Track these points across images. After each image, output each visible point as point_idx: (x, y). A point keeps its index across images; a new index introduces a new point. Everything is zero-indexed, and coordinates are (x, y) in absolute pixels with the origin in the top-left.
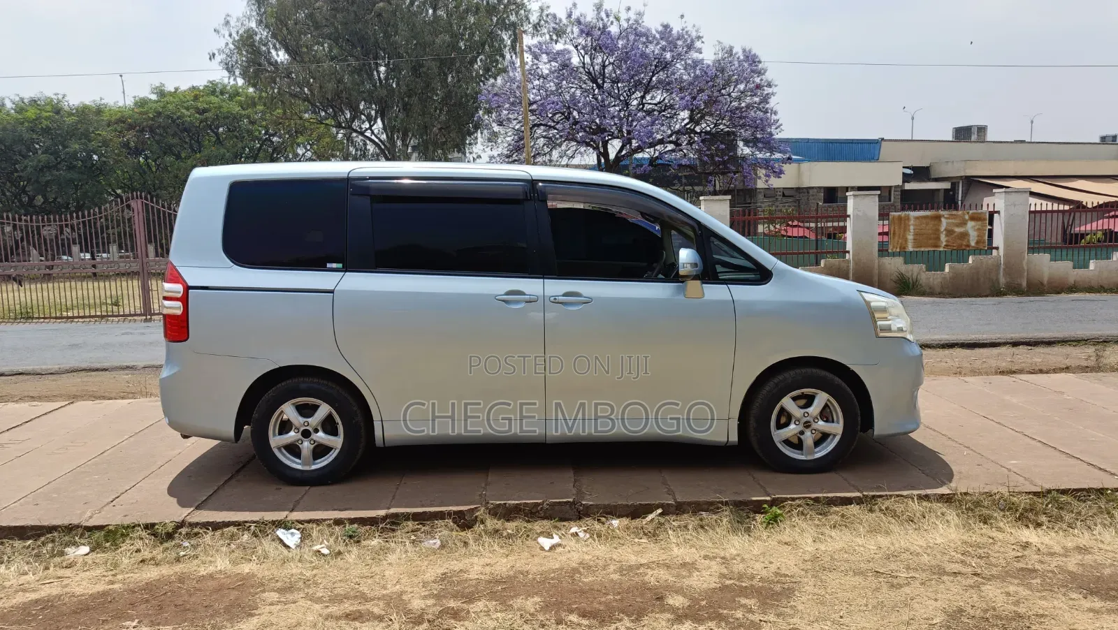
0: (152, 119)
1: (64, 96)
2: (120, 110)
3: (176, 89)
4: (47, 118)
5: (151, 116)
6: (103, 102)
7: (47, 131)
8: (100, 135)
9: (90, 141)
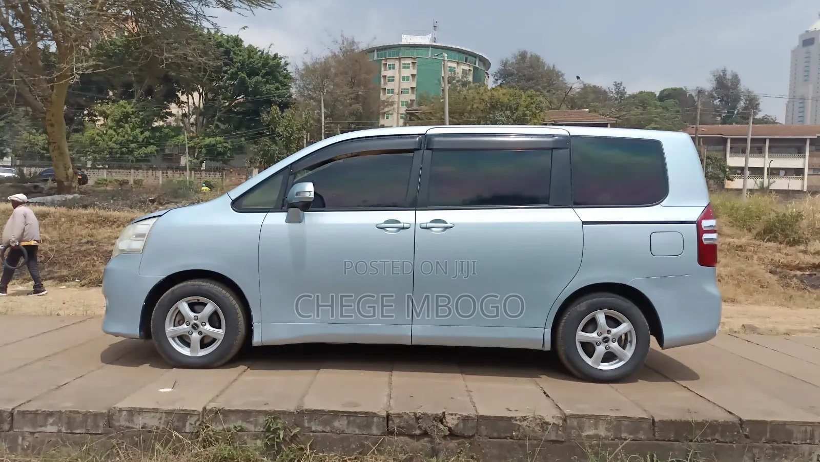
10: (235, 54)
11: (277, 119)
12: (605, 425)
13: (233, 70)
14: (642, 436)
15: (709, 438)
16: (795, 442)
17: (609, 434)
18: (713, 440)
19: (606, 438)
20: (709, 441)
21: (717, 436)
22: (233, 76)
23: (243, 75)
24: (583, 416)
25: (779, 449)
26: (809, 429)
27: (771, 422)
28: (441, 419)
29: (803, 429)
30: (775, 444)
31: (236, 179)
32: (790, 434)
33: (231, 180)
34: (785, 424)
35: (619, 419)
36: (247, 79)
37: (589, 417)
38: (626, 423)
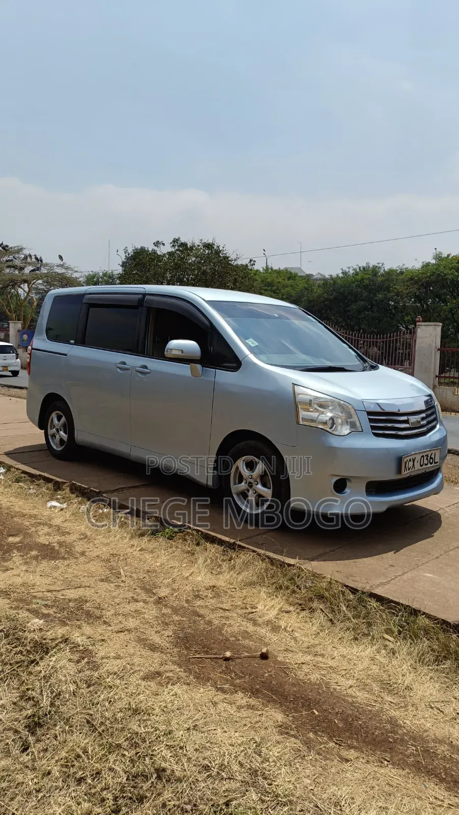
0: (429, 277)
1: (383, 264)
2: (411, 271)
3: (449, 255)
4: (367, 279)
5: (429, 275)
6: (405, 267)
7: (366, 287)
8: (396, 288)
9: (389, 292)
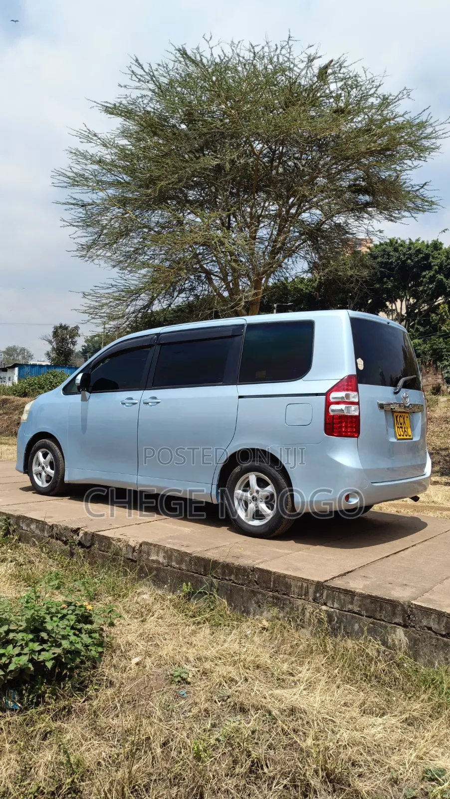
10: (433, 258)
11: (445, 317)
12: (163, 554)
13: (432, 273)
14: (184, 567)
15: (227, 578)
16: (293, 596)
17: (164, 561)
18: (230, 580)
19: (162, 564)
20: (226, 580)
21: (233, 577)
22: (432, 279)
23: (440, 277)
24: (151, 544)
25: (277, 598)
26: (305, 585)
27: (275, 573)
28: (76, 531)
29: (299, 584)
30: (276, 594)
31: (433, 379)
32: (288, 586)
33: (427, 381)
34: (285, 576)
35: (172, 550)
36: (444, 280)
37: (155, 546)
38: (176, 554)
